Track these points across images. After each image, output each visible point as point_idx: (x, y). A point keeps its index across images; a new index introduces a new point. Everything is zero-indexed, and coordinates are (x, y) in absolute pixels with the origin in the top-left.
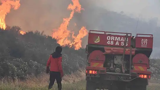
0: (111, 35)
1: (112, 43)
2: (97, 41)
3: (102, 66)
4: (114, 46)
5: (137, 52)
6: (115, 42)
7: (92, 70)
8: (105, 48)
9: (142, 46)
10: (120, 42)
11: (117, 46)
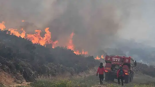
0: (114, 57)
1: (115, 60)
2: (109, 59)
3: (110, 69)
4: (115, 61)
5: (124, 64)
6: (116, 60)
7: (106, 70)
8: (112, 62)
9: (126, 62)
10: (117, 60)
11: (116, 62)
